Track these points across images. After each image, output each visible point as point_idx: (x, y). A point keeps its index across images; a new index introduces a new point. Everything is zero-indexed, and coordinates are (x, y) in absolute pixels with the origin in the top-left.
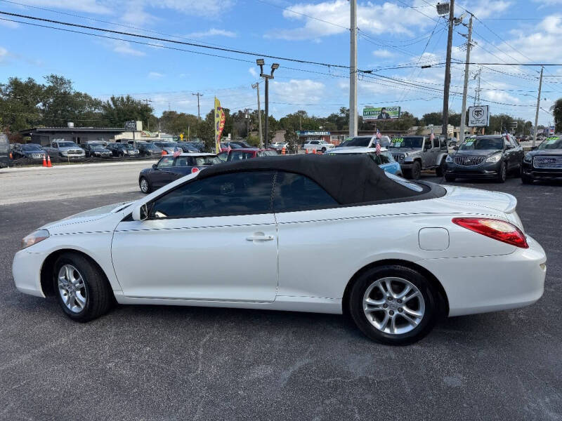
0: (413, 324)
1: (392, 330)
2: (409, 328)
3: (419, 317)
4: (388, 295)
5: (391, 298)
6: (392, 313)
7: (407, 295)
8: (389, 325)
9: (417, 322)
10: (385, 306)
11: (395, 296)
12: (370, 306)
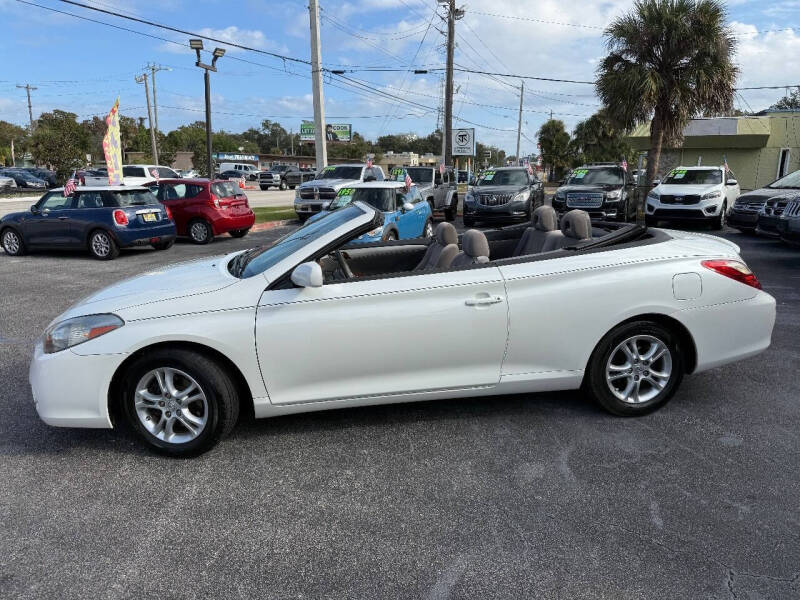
0: (657, 387)
1: (636, 399)
2: (654, 393)
3: (664, 379)
4: (635, 357)
5: (638, 360)
6: (637, 378)
7: (653, 356)
8: (632, 394)
9: (663, 384)
10: (631, 370)
11: (642, 358)
12: (613, 373)
